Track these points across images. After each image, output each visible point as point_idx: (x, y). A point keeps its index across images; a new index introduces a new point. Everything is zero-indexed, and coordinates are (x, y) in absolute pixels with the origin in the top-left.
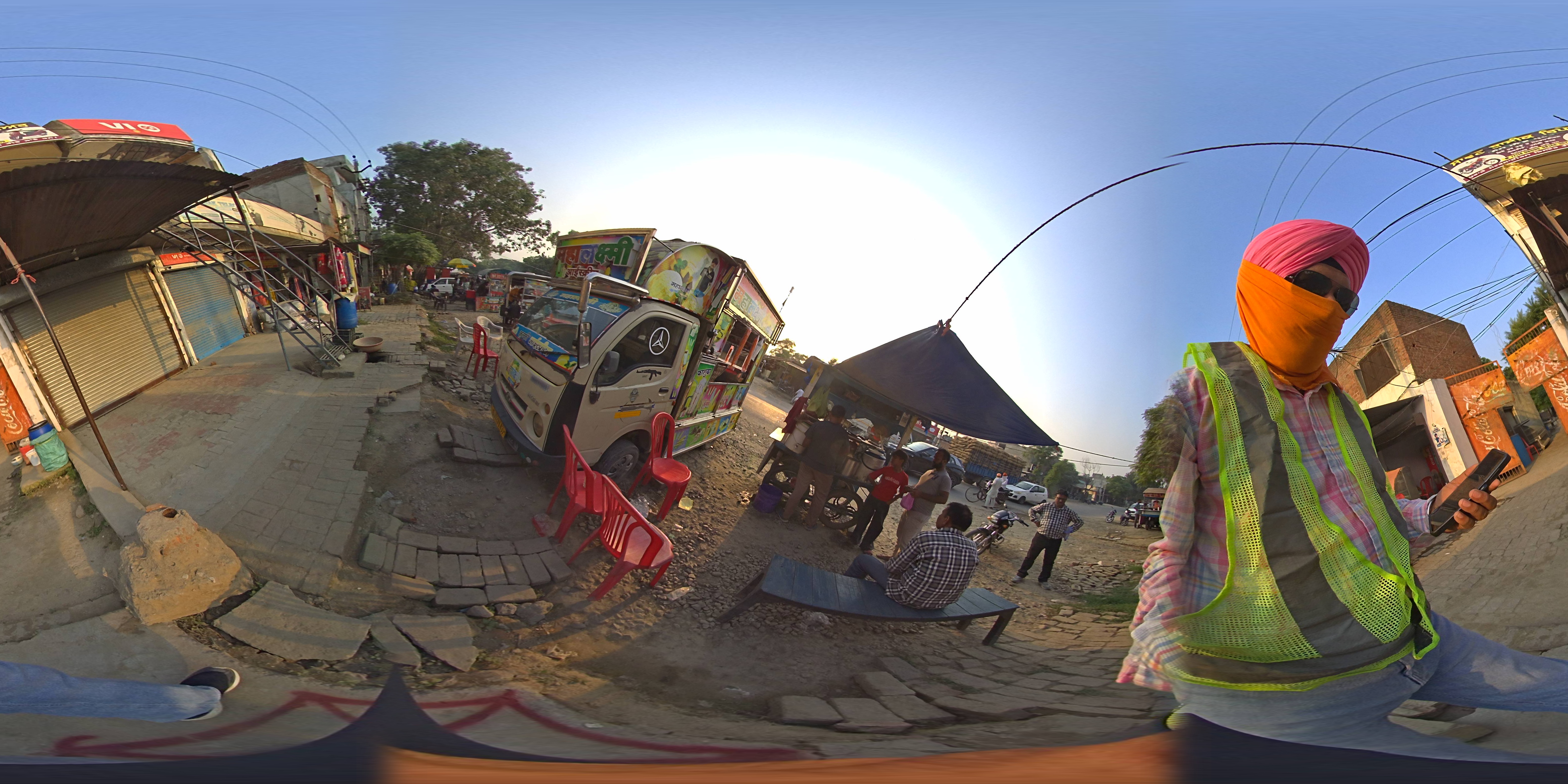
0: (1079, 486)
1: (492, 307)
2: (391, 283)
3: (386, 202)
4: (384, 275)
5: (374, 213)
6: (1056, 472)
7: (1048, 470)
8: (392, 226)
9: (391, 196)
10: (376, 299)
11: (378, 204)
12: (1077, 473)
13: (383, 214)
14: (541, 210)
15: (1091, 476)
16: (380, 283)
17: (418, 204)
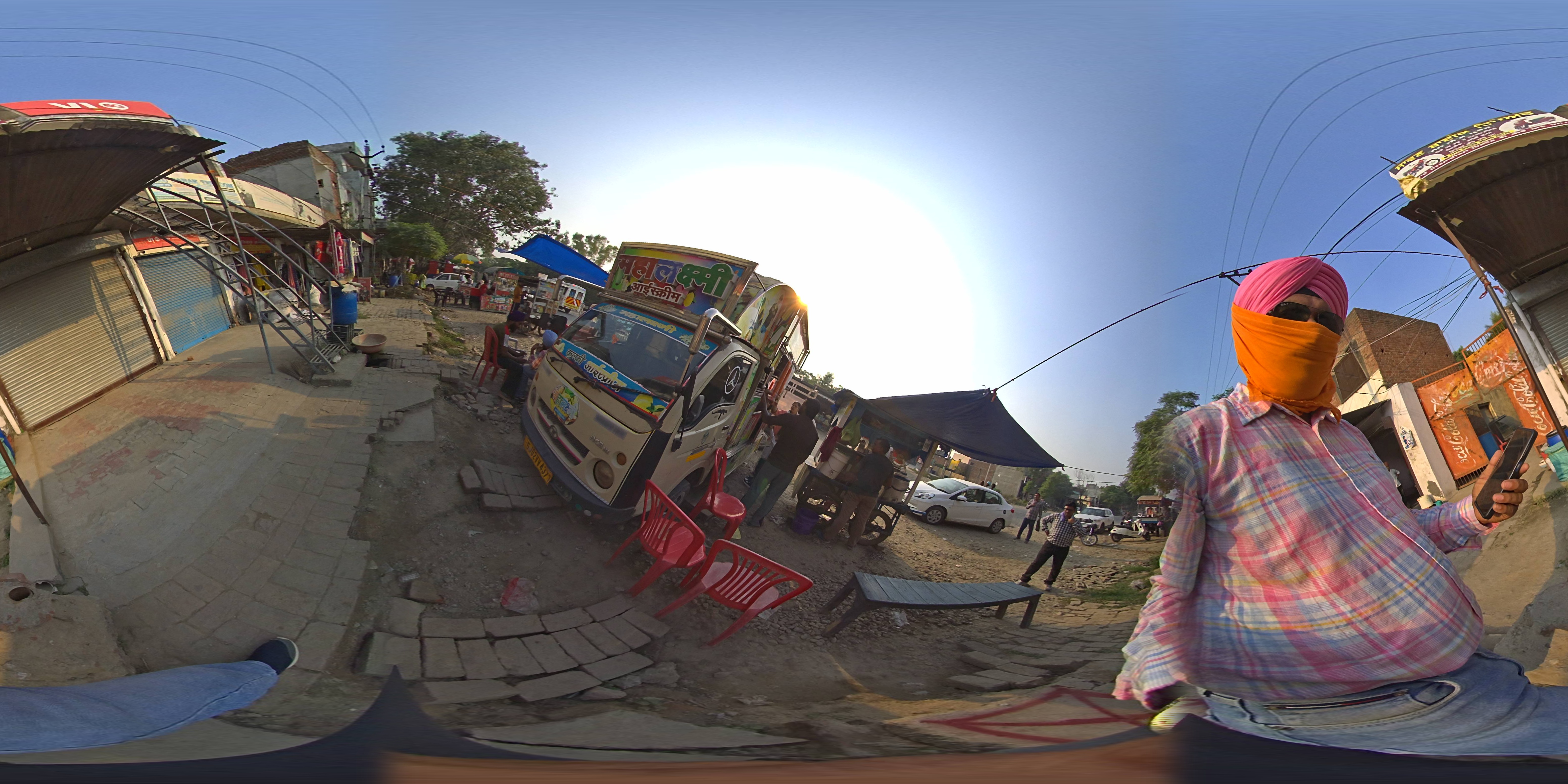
0: (1073, 496)
1: (498, 307)
2: (392, 275)
3: (393, 193)
4: (386, 267)
5: (379, 203)
6: (1050, 484)
7: (1042, 482)
8: (396, 218)
9: (400, 186)
10: (376, 291)
11: (384, 193)
12: (1071, 484)
13: (389, 205)
14: (551, 208)
15: (1085, 486)
16: (381, 275)
17: (426, 195)
